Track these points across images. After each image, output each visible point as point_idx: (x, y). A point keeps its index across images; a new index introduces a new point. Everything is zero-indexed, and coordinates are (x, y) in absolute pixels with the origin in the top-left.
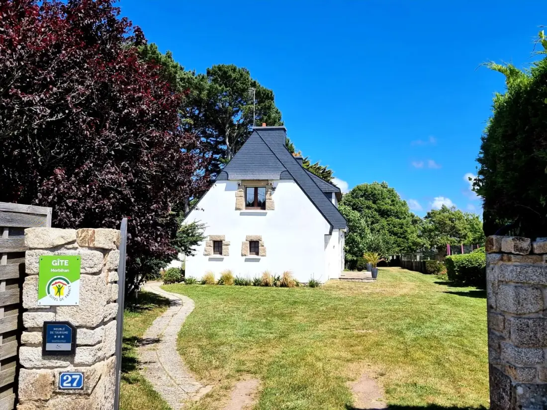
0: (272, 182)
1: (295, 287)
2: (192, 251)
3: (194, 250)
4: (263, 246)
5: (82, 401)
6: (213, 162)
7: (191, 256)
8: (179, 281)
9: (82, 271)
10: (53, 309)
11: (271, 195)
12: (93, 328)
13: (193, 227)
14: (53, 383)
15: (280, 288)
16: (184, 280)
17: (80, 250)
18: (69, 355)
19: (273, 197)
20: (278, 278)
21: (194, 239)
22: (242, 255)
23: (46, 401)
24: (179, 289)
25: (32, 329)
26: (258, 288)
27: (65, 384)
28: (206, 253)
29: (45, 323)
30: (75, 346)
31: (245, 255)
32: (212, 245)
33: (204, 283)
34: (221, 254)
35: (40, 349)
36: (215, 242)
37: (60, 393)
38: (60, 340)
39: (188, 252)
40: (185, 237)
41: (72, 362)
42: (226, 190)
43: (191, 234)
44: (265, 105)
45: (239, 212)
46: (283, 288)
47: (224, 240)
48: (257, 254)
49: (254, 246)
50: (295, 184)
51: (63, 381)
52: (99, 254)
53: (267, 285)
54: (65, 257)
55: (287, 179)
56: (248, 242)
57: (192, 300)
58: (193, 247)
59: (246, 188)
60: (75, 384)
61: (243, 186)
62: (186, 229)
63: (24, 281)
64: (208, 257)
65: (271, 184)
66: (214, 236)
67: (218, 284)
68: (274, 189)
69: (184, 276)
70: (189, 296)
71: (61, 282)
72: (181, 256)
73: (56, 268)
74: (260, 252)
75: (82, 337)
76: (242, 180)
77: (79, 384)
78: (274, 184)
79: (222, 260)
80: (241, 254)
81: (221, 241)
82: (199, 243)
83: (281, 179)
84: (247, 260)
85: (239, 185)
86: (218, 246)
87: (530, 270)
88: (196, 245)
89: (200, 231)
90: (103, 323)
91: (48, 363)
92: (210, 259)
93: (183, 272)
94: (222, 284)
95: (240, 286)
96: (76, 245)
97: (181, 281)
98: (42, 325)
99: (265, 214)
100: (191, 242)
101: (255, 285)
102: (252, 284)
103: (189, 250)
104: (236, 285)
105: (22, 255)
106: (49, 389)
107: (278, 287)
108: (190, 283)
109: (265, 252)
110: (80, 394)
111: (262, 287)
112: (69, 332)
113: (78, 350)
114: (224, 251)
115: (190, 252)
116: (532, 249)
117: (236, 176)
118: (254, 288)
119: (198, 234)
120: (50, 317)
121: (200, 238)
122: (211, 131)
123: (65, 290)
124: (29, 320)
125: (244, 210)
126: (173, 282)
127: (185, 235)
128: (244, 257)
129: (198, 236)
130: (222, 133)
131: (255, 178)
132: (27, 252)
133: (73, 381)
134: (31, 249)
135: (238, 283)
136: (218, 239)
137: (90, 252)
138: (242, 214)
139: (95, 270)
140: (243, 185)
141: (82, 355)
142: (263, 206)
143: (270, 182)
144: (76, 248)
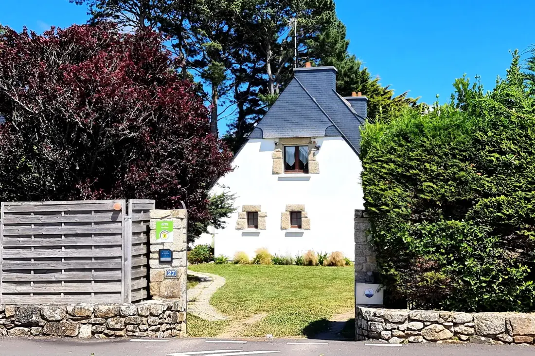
0: (316, 140)
1: (345, 266)
2: (221, 223)
3: (224, 222)
4: (307, 217)
5: (176, 281)
6: (251, 97)
7: (221, 229)
8: (207, 260)
9: (174, 228)
10: (163, 244)
11: (314, 155)
12: (179, 252)
13: (222, 198)
14: (164, 274)
15: (327, 267)
16: (213, 259)
17: (172, 218)
18: (170, 263)
19: (317, 157)
20: (325, 256)
21: (224, 210)
22: (282, 229)
23: (161, 281)
24: (208, 269)
25: (154, 252)
26: (300, 267)
27: (169, 275)
28: (238, 227)
29: (160, 250)
30: (172, 259)
31: (286, 229)
32: (246, 217)
33: (236, 263)
34: (256, 227)
35: (158, 260)
36: (249, 213)
37: (166, 278)
38: (166, 256)
39: (217, 225)
40: (214, 209)
41: (171, 266)
42: (261, 150)
43: (220, 206)
44: (322, 19)
45: (276, 176)
46: (330, 267)
47: (260, 211)
48: (300, 227)
49: (296, 217)
50: (344, 141)
51: (168, 273)
52: (180, 220)
53: (310, 263)
54: (166, 222)
55: (333, 136)
56: (289, 213)
57: (223, 278)
58: (223, 219)
59: (285, 147)
60: (173, 274)
61: (282, 146)
62: (215, 200)
63: (150, 232)
64: (241, 232)
65: (314, 142)
66: (248, 206)
67: (253, 263)
68: (318, 148)
69: (213, 254)
70: (220, 275)
71: (165, 232)
72: (210, 228)
73: (164, 226)
74: (303, 224)
75: (175, 255)
76: (280, 138)
77: (174, 274)
78: (318, 142)
79: (257, 234)
80: (280, 227)
81: (257, 212)
82: (229, 215)
83: (326, 136)
84: (287, 235)
85: (276, 144)
86: (253, 217)
87: (361, 224)
88: (226, 218)
89: (230, 201)
90: (182, 251)
91: (161, 266)
92: (244, 234)
93: (212, 250)
94: (258, 263)
95: (279, 266)
96: (171, 217)
97: (211, 260)
98: (158, 251)
99: (308, 179)
100: (220, 214)
101: (297, 264)
102: (294, 263)
103: (218, 223)
104: (275, 264)
105: (149, 221)
106: (163, 276)
107: (325, 266)
108: (221, 263)
109: (309, 224)
110: (175, 279)
111: (305, 267)
112: (170, 253)
113: (173, 260)
114: (260, 224)
115: (219, 225)
116: (363, 215)
117: (272, 134)
118: (297, 267)
119: (227, 206)
120: (161, 247)
121: (230, 210)
122: (246, 53)
123: (167, 236)
124: (152, 248)
125: (283, 175)
126: (201, 262)
127: (214, 207)
128: (284, 231)
129: (228, 208)
130: (262, 56)
131: (295, 136)
132: (151, 220)
133: (172, 273)
134: (152, 219)
135: (278, 262)
136: (253, 210)
137: (176, 219)
138: (280, 179)
139: (179, 227)
140: (283, 144)
141: (175, 263)
142: (304, 168)
143: (313, 140)
144: (171, 218)
